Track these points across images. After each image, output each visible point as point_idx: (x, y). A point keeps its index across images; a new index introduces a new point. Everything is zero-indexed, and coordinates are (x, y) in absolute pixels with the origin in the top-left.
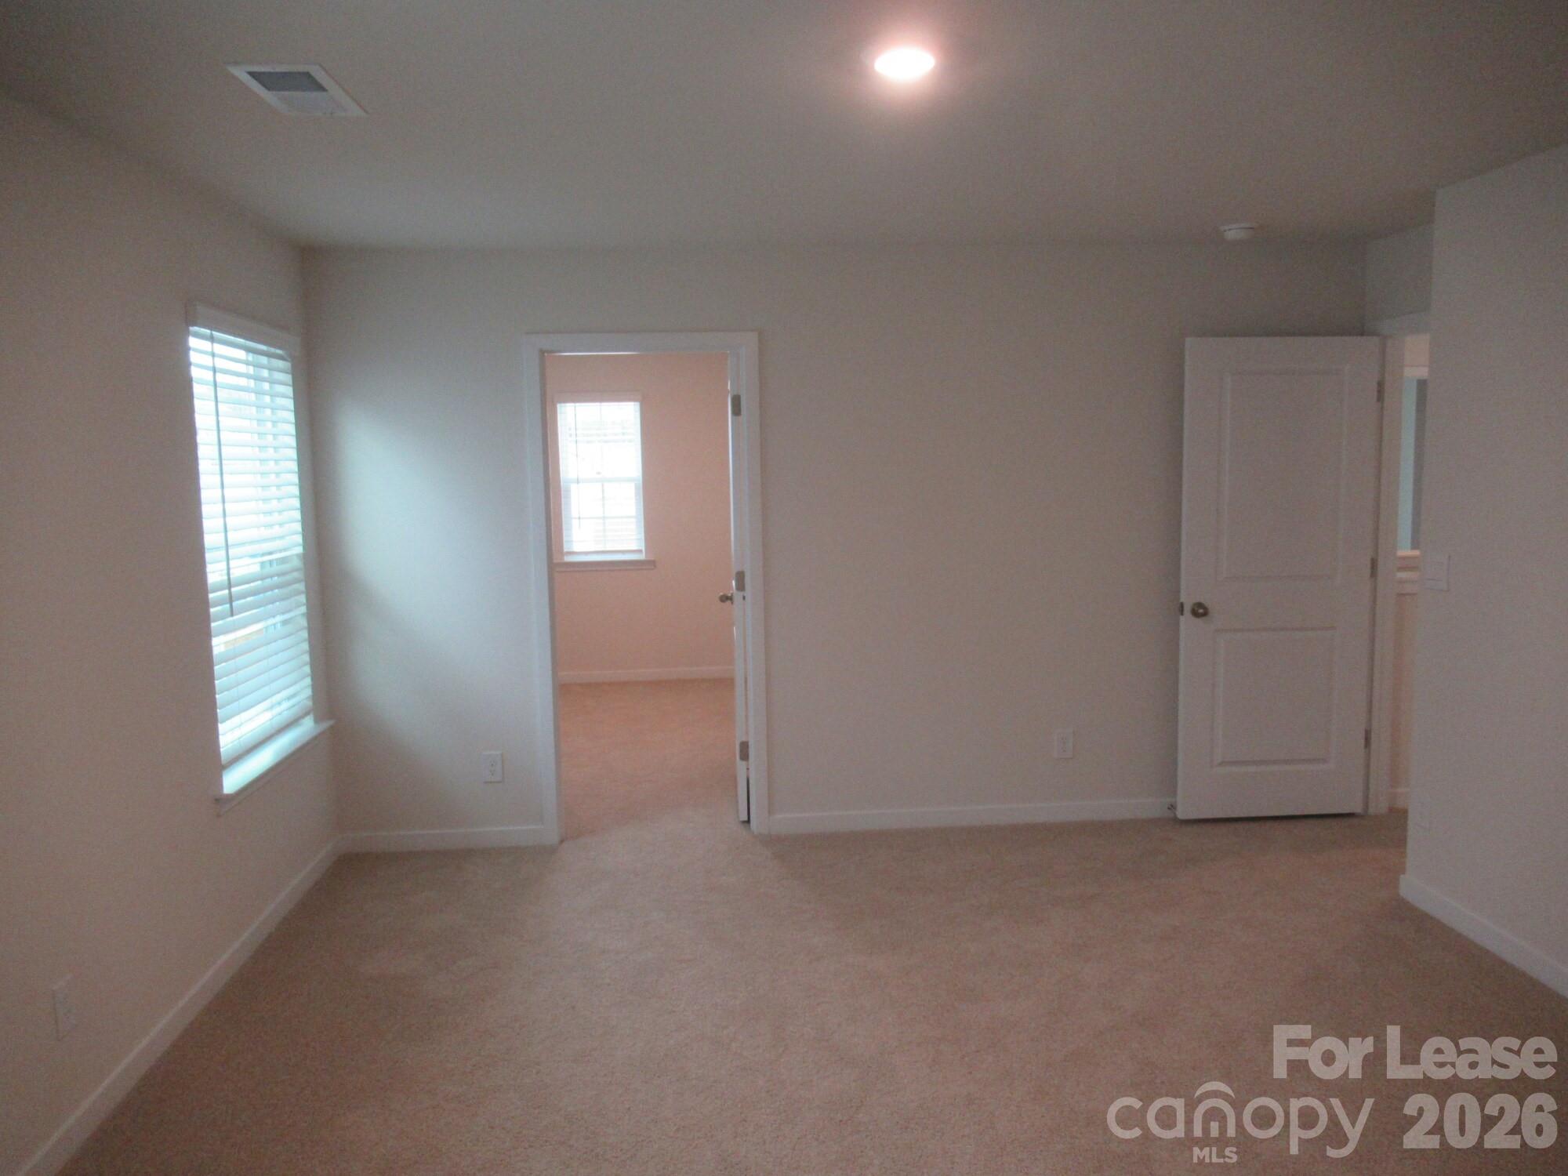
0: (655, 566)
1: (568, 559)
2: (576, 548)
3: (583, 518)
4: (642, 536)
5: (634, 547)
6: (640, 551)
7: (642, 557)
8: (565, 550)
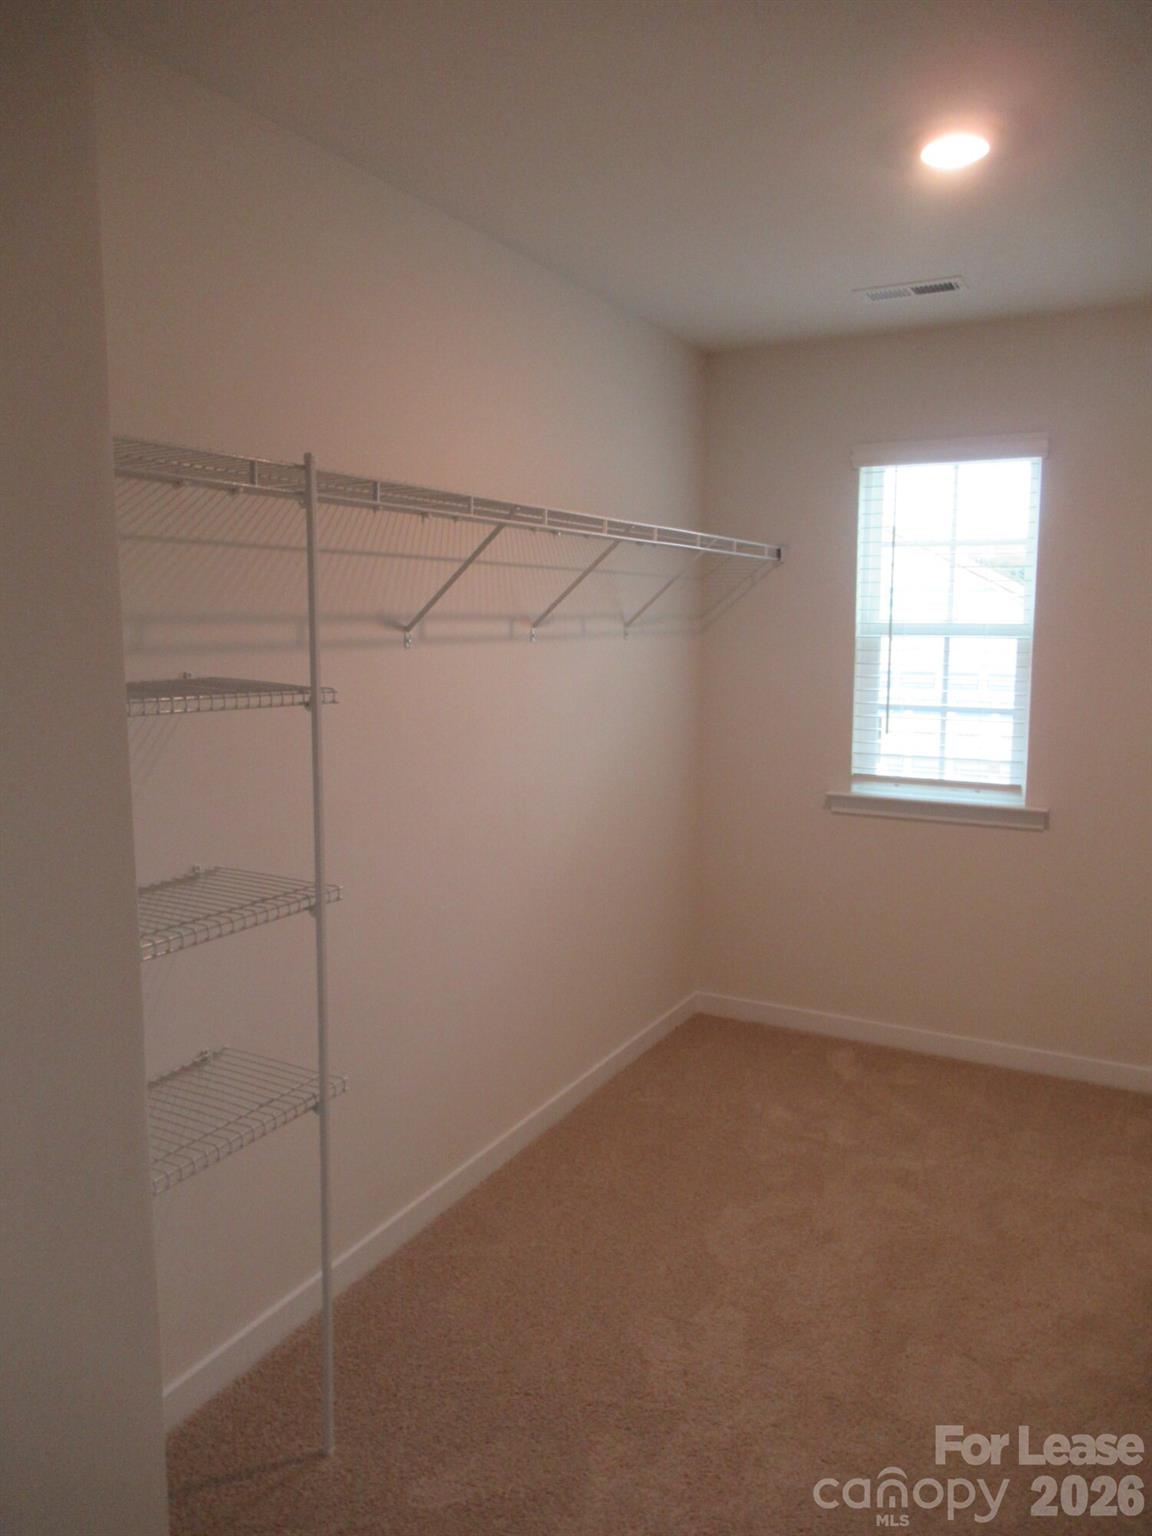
0: (1047, 826)
1: (859, 789)
2: (881, 768)
3: (897, 708)
4: (1024, 757)
5: (1004, 778)
6: (1014, 789)
7: (1015, 802)
8: (855, 771)
